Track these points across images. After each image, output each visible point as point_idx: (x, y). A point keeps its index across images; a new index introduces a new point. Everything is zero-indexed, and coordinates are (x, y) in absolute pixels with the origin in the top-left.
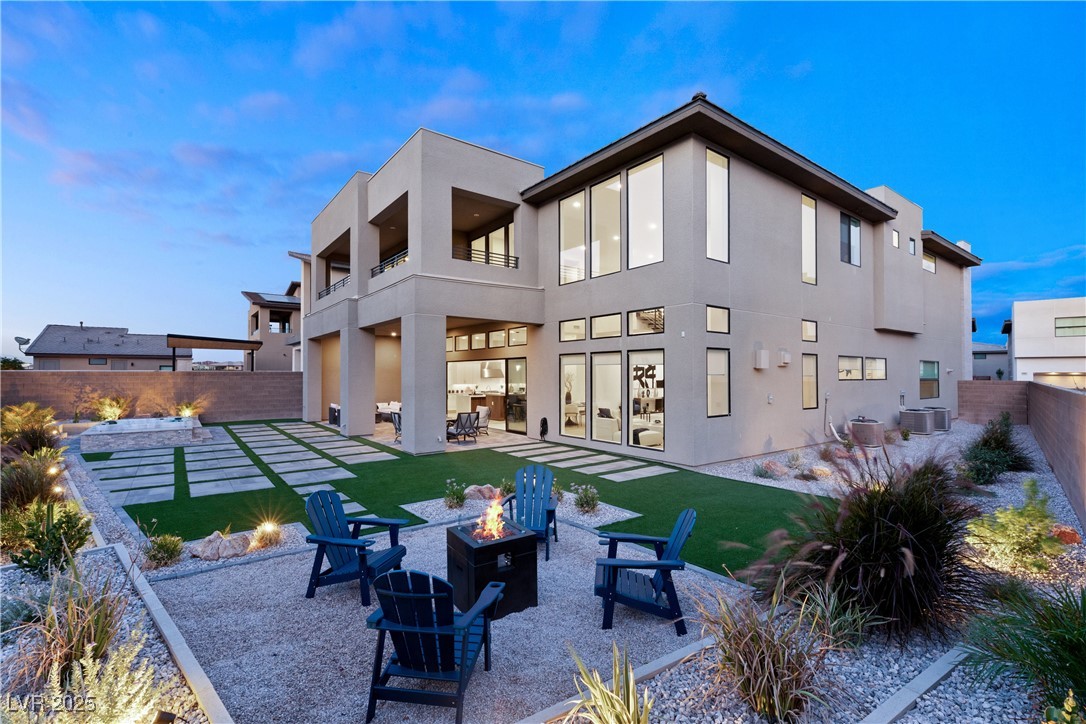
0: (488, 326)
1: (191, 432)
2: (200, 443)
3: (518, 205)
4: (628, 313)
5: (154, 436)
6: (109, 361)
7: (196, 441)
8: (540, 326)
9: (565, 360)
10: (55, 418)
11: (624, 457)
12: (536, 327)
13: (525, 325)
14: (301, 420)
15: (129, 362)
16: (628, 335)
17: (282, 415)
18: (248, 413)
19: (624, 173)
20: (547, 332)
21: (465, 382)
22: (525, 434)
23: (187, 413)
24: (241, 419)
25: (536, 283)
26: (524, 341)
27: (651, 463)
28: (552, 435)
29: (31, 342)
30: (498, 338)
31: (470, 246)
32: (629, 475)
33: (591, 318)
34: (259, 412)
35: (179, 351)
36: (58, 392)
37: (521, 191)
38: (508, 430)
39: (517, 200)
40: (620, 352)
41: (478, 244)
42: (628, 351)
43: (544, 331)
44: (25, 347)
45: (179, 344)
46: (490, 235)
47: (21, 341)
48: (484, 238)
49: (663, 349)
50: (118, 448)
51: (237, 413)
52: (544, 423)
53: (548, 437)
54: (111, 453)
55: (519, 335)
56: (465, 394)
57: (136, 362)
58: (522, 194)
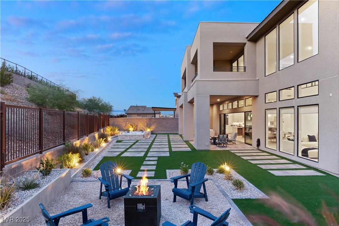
0: (238, 98)
1: (142, 136)
2: (144, 140)
3: (246, 43)
4: (298, 86)
5: (134, 137)
6: (141, 115)
7: (144, 139)
8: (257, 96)
9: (267, 112)
10: (119, 130)
11: (294, 162)
12: (255, 97)
13: (251, 96)
14: (178, 134)
15: (145, 115)
16: (298, 98)
17: (174, 132)
18: (164, 131)
19: (296, 12)
20: (261, 99)
21: (238, 122)
22: (251, 145)
23: (148, 130)
24: (163, 133)
25: (255, 77)
26: (251, 103)
27: (309, 168)
28: (262, 147)
29: (127, 110)
30: (242, 103)
31: (232, 65)
32: (287, 173)
33: (279, 90)
34: (168, 131)
35: (156, 112)
36: (122, 124)
37: (246, 37)
38: (245, 143)
39: (245, 41)
40: (294, 107)
41: (235, 64)
42: (298, 106)
43: (259, 98)
44: (125, 112)
45: (156, 110)
46: (239, 59)
47: (125, 110)
48: (237, 61)
49: (318, 104)
50: (125, 139)
51: (161, 131)
52: (259, 141)
53: (260, 148)
54: (123, 141)
55: (249, 101)
56: (236, 127)
57: (147, 115)
58: (247, 38)
